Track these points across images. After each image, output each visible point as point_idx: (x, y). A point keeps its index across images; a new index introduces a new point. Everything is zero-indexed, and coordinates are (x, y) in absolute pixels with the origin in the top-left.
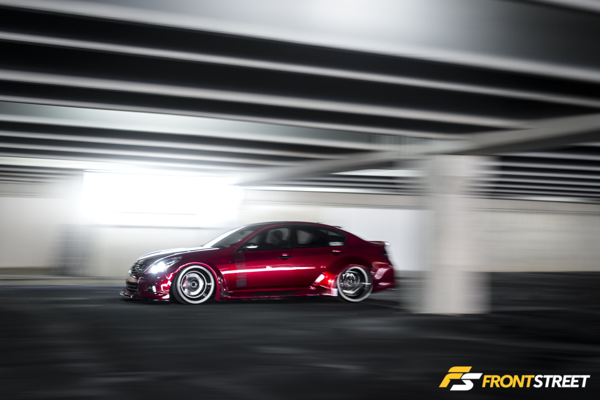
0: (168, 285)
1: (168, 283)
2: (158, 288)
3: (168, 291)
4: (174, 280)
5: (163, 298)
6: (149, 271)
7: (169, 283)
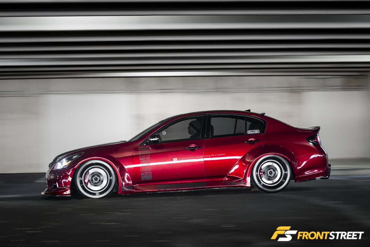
0: (69, 181)
1: (68, 179)
2: (60, 184)
3: (69, 186)
4: (74, 176)
5: (64, 193)
6: (55, 167)
7: (70, 179)
